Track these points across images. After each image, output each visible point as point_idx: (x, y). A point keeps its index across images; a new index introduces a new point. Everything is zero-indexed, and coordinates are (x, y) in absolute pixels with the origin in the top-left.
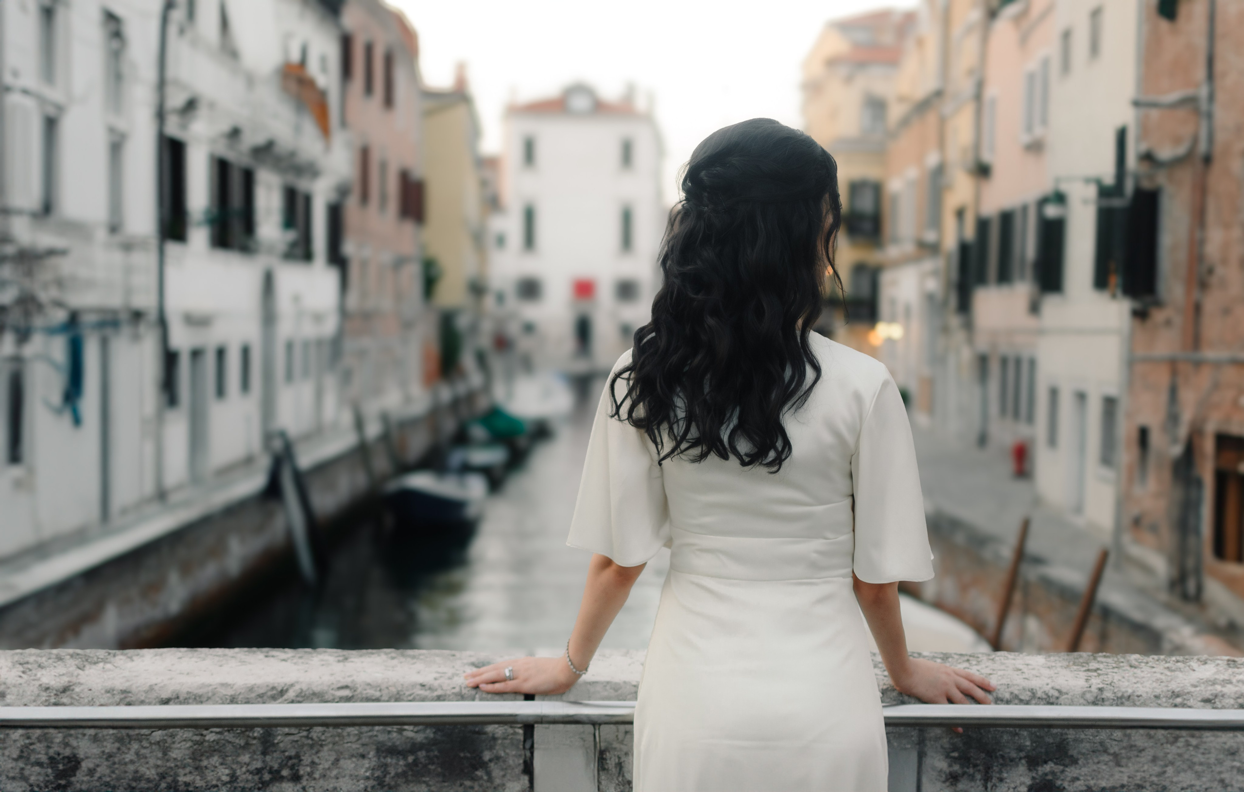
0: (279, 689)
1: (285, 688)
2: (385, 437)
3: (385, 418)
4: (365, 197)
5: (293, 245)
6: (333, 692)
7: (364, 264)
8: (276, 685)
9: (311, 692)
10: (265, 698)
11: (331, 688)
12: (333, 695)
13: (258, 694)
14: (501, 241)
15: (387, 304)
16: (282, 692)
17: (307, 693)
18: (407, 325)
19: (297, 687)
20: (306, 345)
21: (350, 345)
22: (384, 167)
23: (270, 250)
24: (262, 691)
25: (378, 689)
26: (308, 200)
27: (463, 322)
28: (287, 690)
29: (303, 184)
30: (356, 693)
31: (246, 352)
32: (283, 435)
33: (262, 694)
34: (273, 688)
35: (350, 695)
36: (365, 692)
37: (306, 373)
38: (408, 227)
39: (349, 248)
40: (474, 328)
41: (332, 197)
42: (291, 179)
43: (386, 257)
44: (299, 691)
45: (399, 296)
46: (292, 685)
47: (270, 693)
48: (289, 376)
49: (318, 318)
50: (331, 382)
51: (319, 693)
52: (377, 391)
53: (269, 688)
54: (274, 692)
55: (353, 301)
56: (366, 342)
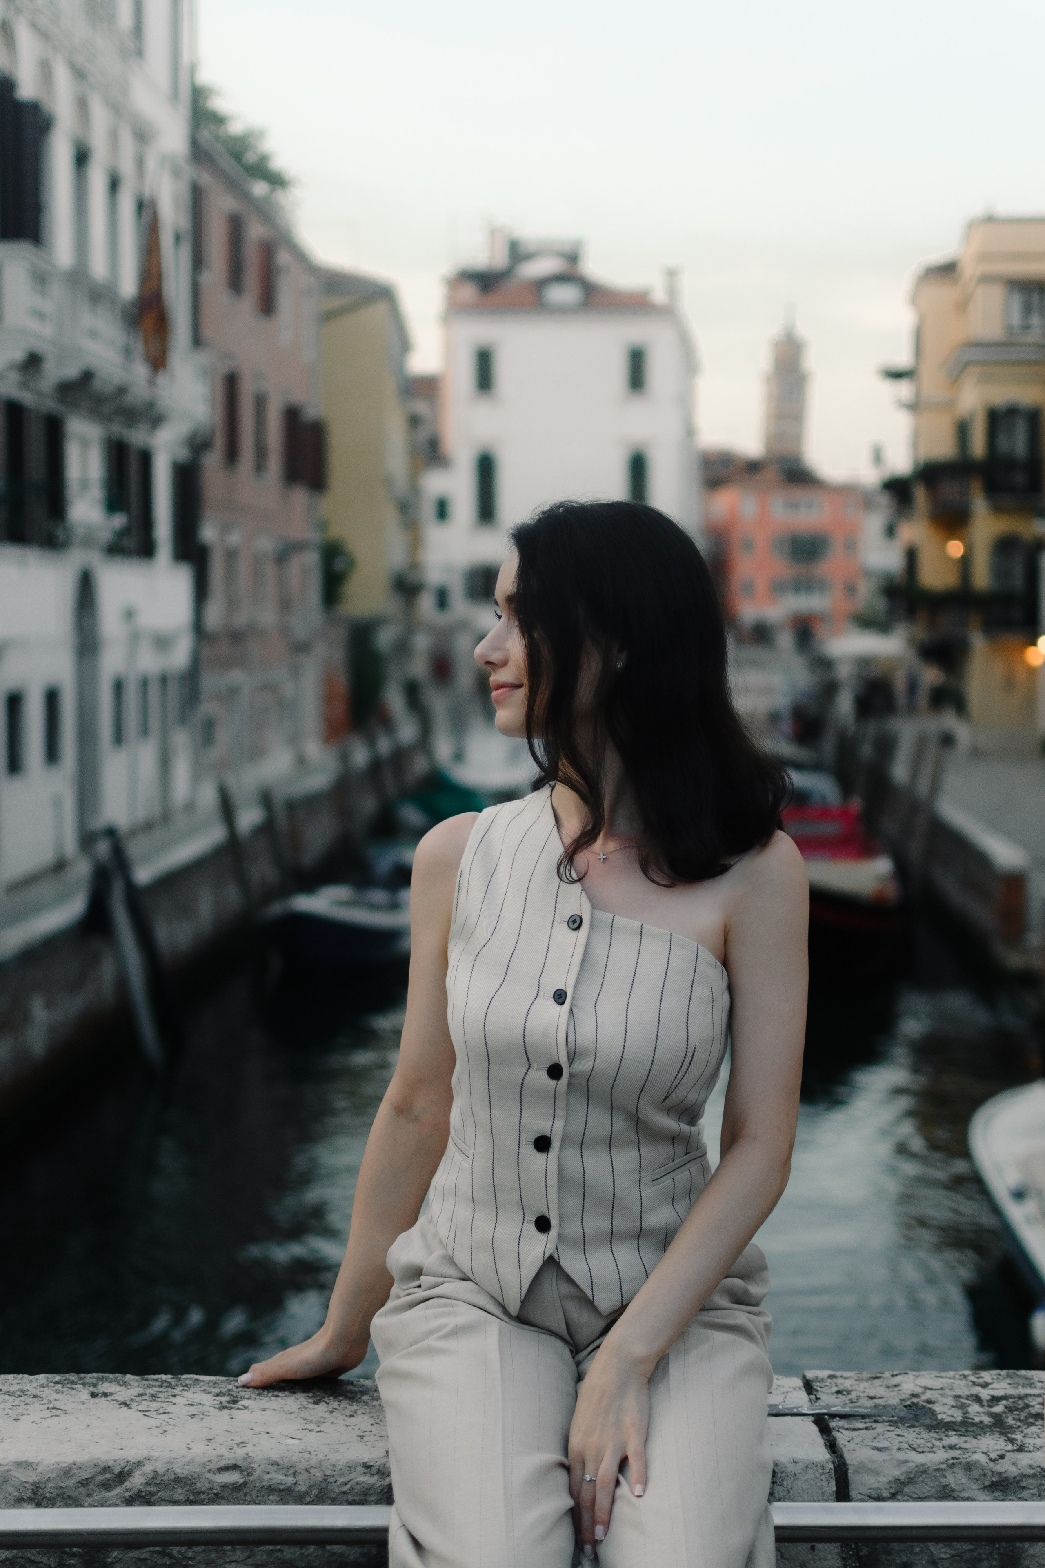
0: (117, 1470)
1: (126, 1470)
2: (267, 828)
3: (266, 799)
4: (232, 454)
5: (123, 533)
6: (210, 1476)
7: (231, 555)
8: (110, 1463)
9: (172, 1477)
10: (92, 1486)
11: (208, 1468)
12: (210, 1482)
13: (80, 1479)
14: (442, 510)
15: (268, 617)
16: (122, 1476)
17: (165, 1478)
18: (301, 648)
19: (148, 1468)
20: (144, 684)
21: (210, 682)
22: (260, 402)
23: (88, 542)
24: (85, 1475)
25: (291, 1471)
26: (146, 458)
27: (385, 638)
28: (130, 1473)
29: (137, 437)
30: (252, 1478)
31: (52, 698)
32: (111, 833)
33: (87, 1479)
34: (106, 1469)
35: (241, 1481)
36: (267, 1477)
37: (145, 731)
38: (300, 496)
39: (208, 533)
40: (403, 647)
41: (183, 454)
42: (117, 429)
43: (266, 544)
44: (152, 1474)
45: (285, 605)
46: (139, 1464)
47: (100, 1478)
48: (119, 737)
49: (162, 643)
50: (181, 739)
51: (186, 1478)
52: (256, 752)
53: (98, 1469)
54: (108, 1476)
55: (214, 615)
56: (236, 676)
